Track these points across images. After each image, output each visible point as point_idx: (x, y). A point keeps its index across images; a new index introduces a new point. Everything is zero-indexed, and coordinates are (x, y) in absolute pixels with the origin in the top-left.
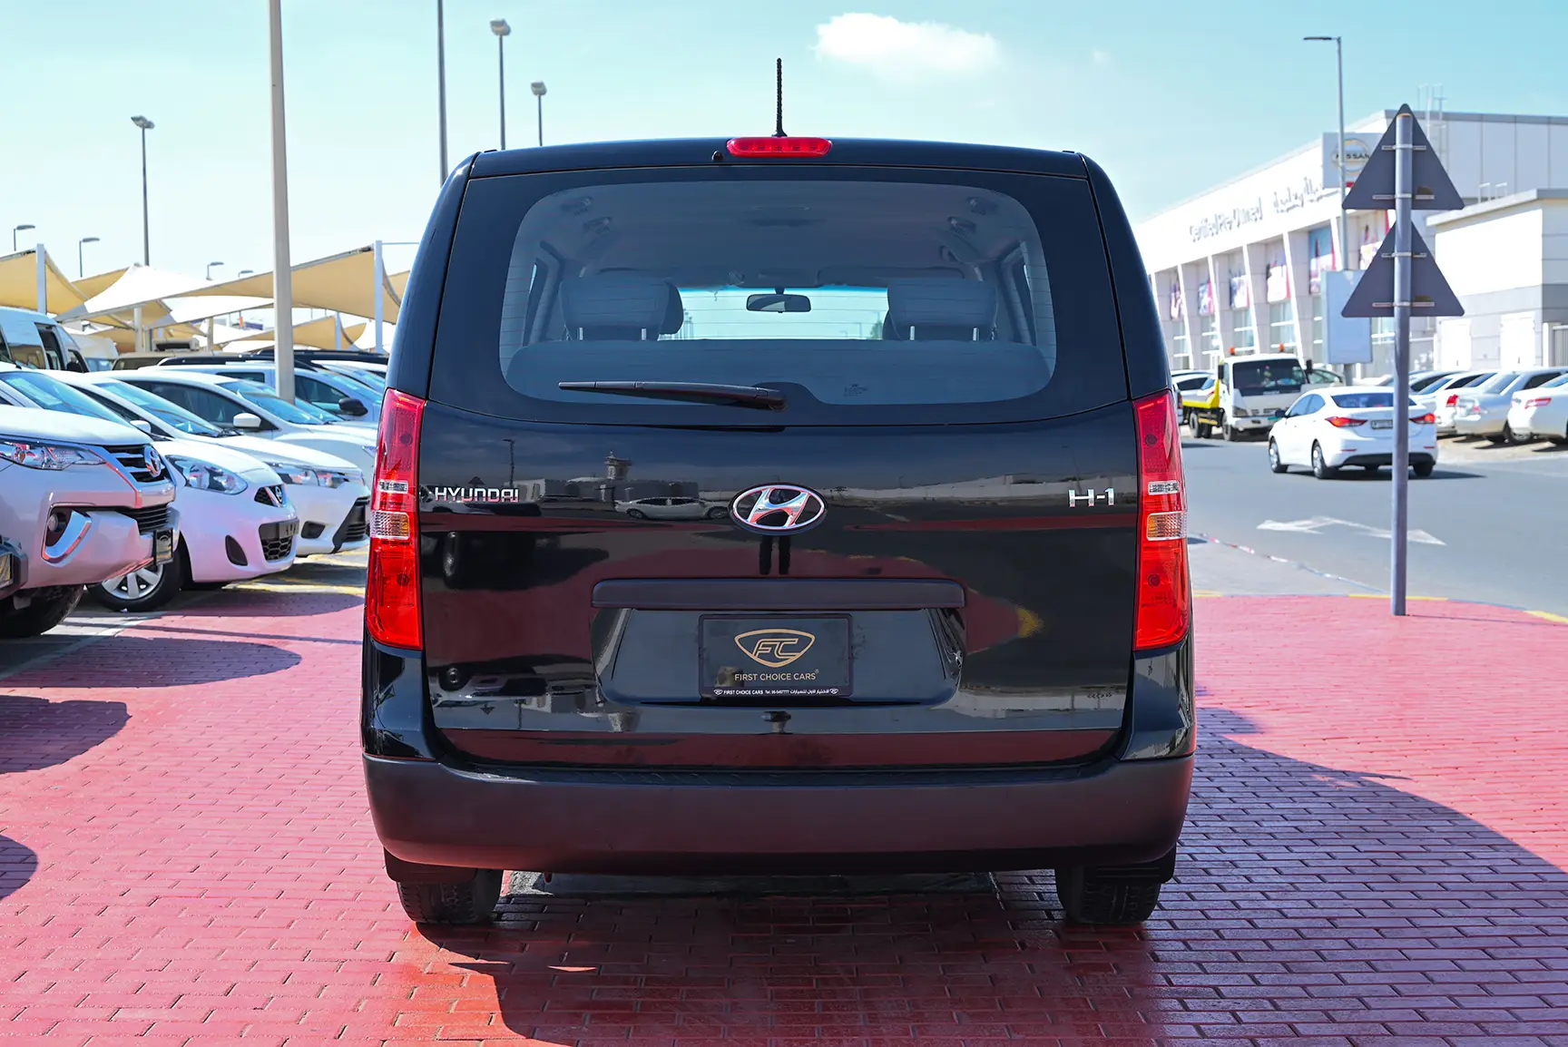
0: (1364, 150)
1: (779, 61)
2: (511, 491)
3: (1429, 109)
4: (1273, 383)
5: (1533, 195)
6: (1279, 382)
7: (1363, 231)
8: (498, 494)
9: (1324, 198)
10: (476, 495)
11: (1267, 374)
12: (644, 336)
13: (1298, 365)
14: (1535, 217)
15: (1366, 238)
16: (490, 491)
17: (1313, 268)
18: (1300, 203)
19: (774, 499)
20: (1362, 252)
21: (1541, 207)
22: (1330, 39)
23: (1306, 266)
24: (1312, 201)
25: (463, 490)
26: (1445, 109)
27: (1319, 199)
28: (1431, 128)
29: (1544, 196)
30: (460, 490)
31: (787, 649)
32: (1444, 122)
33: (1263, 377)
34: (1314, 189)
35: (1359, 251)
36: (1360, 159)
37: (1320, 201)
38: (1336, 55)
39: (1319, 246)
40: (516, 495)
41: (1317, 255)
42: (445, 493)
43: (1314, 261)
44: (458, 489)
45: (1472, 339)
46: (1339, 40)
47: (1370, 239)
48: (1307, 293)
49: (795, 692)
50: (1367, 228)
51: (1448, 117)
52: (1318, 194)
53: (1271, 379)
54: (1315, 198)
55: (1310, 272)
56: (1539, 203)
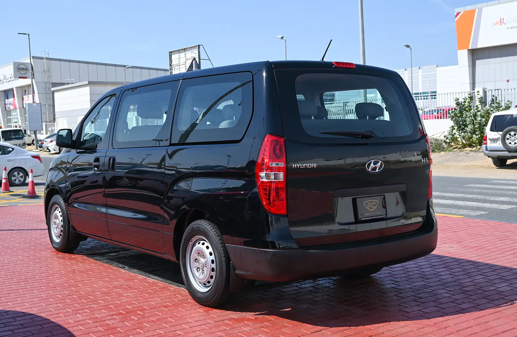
0: (26, 68)
1: (331, 40)
2: (314, 164)
3: (45, 57)
4: (14, 137)
5: (87, 83)
6: (16, 136)
7: (24, 92)
8: (311, 165)
9: (11, 81)
10: (305, 166)
11: (12, 134)
12: (313, 118)
13: (22, 131)
14: (87, 89)
15: (25, 94)
16: (308, 164)
17: (6, 102)
18: (2, 83)
19: (374, 164)
20: (24, 98)
21: (90, 86)
22: (26, 34)
23: (4, 102)
24: (6, 82)
25: (301, 164)
26: (50, 57)
27: (9, 81)
28: (46, 62)
29: (90, 83)
30: (300, 165)
31: (374, 205)
32: (49, 61)
33: (11, 135)
34: (7, 78)
35: (23, 97)
36: (25, 70)
37: (10, 82)
38: (28, 39)
39: (8, 96)
40: (316, 165)
41: (8, 98)
42: (296, 166)
43: (6, 100)
44: (299, 164)
45: (68, 123)
46: (29, 35)
47: (26, 94)
48: (5, 110)
49: (377, 217)
50: (25, 91)
51: (50, 59)
52: (9, 80)
53: (14, 136)
54: (8, 81)
55: (5, 103)
56: (88, 85)
